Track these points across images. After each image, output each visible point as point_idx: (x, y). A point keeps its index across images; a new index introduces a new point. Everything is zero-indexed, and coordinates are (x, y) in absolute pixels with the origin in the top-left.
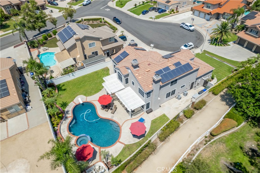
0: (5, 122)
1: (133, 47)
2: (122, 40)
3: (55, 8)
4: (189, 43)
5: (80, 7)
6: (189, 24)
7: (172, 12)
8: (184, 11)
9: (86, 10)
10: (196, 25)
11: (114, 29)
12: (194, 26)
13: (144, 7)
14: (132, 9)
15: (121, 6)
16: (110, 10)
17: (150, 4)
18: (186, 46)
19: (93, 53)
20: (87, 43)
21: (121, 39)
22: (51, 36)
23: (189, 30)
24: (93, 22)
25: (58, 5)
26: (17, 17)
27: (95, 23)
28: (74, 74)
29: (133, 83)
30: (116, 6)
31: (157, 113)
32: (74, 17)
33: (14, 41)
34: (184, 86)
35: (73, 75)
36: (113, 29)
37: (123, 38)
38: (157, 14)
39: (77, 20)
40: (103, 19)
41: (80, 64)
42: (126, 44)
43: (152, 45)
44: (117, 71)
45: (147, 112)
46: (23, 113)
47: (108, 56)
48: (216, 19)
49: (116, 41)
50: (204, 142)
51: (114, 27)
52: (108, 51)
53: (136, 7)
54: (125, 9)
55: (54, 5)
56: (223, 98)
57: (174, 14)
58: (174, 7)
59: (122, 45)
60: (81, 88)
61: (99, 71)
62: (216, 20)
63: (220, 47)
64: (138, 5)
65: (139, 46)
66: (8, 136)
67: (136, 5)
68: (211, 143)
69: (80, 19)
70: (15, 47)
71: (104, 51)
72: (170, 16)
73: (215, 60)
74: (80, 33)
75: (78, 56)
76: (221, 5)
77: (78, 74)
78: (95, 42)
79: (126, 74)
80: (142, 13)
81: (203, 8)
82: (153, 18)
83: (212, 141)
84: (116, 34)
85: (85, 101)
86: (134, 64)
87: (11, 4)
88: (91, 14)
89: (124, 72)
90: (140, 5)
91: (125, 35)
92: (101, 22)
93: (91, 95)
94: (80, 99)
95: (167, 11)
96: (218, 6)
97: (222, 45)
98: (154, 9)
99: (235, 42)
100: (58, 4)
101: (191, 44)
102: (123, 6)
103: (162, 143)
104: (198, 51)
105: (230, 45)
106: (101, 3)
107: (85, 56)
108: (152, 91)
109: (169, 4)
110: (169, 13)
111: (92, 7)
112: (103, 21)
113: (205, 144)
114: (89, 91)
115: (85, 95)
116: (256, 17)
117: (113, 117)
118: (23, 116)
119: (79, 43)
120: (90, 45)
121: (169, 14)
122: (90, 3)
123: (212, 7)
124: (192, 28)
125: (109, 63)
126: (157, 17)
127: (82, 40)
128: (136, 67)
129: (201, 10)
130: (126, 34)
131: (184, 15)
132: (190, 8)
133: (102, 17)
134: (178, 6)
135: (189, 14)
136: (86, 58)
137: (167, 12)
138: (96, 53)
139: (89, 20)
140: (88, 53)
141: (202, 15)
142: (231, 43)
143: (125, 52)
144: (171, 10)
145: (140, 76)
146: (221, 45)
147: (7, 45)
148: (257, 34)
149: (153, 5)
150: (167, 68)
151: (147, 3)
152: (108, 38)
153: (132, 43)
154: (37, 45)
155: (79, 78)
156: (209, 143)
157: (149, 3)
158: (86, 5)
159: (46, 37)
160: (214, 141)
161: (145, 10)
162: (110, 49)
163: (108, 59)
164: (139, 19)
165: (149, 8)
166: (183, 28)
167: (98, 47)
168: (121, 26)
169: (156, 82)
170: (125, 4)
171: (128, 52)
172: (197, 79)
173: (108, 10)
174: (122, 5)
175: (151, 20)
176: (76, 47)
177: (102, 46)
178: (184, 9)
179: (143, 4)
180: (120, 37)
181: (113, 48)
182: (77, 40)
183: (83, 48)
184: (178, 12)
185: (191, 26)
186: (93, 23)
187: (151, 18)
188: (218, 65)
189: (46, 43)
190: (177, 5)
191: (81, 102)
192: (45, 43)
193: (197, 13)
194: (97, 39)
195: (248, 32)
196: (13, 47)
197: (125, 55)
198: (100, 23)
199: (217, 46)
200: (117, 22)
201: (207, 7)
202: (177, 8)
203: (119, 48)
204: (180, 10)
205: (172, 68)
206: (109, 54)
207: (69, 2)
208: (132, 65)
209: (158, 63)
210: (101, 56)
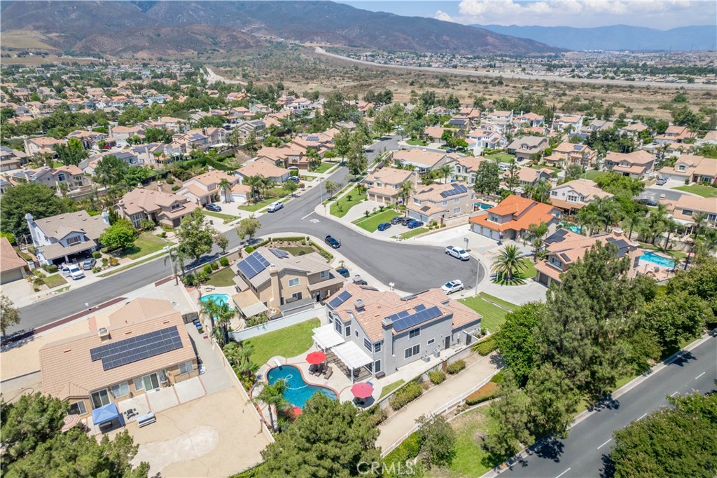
0: (172, 387)
1: (358, 286)
2: (341, 276)
3: (216, 216)
4: (454, 281)
5: (262, 214)
6: (459, 249)
7: (434, 227)
8: (457, 223)
9: (275, 222)
10: (473, 249)
11: (328, 257)
12: (470, 250)
13: (382, 217)
14: (360, 220)
15: (341, 213)
16: (318, 221)
17: (395, 210)
18: (449, 285)
19: (294, 295)
20: (286, 279)
21: (341, 273)
22: (217, 268)
23: (459, 259)
24: (289, 244)
25: (220, 210)
26: (150, 232)
27: (293, 246)
28: (265, 326)
29: (357, 334)
30: (331, 213)
31: (391, 379)
32: (255, 234)
33: (154, 275)
34: (433, 341)
35: (264, 328)
36: (326, 257)
37: (344, 272)
38: (406, 229)
39: (259, 239)
40: (308, 239)
41: (273, 312)
42: (348, 282)
43: (392, 284)
44: (335, 317)
45: (376, 377)
46: (195, 376)
47: (318, 300)
48: (511, 239)
49: (332, 276)
50: (456, 412)
51: (327, 253)
52: (318, 293)
53: (367, 216)
54: (347, 220)
55: (215, 210)
56: (494, 360)
57: (436, 230)
58: (437, 218)
59: (342, 284)
60: (277, 346)
61: (303, 323)
62: (512, 241)
63: (509, 286)
64: (372, 212)
65: (369, 285)
66: (179, 402)
67: (367, 213)
68: (465, 413)
69: (265, 238)
70: (157, 285)
71: (312, 292)
72: (429, 234)
73: (495, 306)
74: (277, 264)
75: (272, 299)
76: (516, 216)
77: (272, 327)
78: (299, 277)
79: (347, 320)
80: (379, 228)
81: (486, 219)
82: (397, 238)
83: (467, 411)
84: (331, 265)
85: (284, 363)
86: (358, 306)
87: (143, 212)
88: (284, 229)
89: (345, 317)
90: (375, 213)
91: (346, 267)
92: (304, 244)
93: (293, 356)
94: (277, 361)
95: (425, 224)
96: (510, 217)
97: (513, 283)
98: (400, 220)
99: (534, 279)
100: (222, 208)
101: (458, 281)
102: (343, 215)
103: (396, 412)
104: (471, 293)
105: (526, 284)
106: (301, 208)
107: (282, 299)
108: (383, 341)
109: (427, 213)
110: (428, 228)
111: (285, 215)
112: (307, 242)
113: (456, 415)
114: (290, 350)
115: (284, 356)
116: (565, 239)
117: (327, 383)
118: (195, 380)
119: (275, 280)
120: (291, 283)
121: (427, 230)
122: (281, 208)
123: (499, 220)
124: (464, 256)
125: (320, 311)
126: (405, 236)
127: (279, 275)
128: (361, 309)
129: (484, 223)
130: (349, 265)
131: (456, 231)
132: (467, 219)
133: (306, 236)
134: (443, 216)
135: (465, 230)
136: (282, 303)
137: (424, 226)
138: (299, 296)
139: (282, 240)
140: (287, 295)
141: (486, 231)
142: (529, 281)
143: (346, 292)
144: (432, 223)
145: (365, 322)
146: (511, 284)
147: (144, 282)
148: (560, 265)
149: (399, 212)
150: (405, 313)
151: (389, 208)
152: (319, 273)
153: (357, 279)
154: (197, 281)
155: (273, 332)
156: (461, 413)
157: (392, 209)
158: (275, 210)
159: (209, 268)
160: (470, 411)
161: (384, 222)
162: (322, 289)
163: (318, 305)
164: (373, 239)
165: (392, 218)
166: (450, 255)
167: (303, 285)
168: (340, 252)
169: (386, 328)
170: (347, 211)
171: (350, 292)
172: (454, 331)
173: (316, 221)
174: (342, 211)
175: (394, 240)
176: (270, 285)
177: (309, 285)
178: (455, 220)
179: (381, 211)
180: (338, 271)
181: (326, 287)
182: (272, 274)
183: (281, 287)
184: (445, 226)
185: (462, 252)
186: (289, 246)
187: (394, 237)
188: (498, 314)
189: (209, 279)
190: (443, 213)
191: (279, 365)
192: (207, 279)
193: (477, 228)
194: (303, 273)
195: (549, 263)
196: (153, 284)
197: (346, 296)
198: (302, 246)
199: (504, 286)
200: (333, 244)
201: (493, 219)
202: (442, 220)
203: (335, 288)
204: (447, 222)
205: (412, 312)
206: (319, 297)
207: (241, 204)
208: (356, 308)
209: (392, 306)
210: (307, 300)
